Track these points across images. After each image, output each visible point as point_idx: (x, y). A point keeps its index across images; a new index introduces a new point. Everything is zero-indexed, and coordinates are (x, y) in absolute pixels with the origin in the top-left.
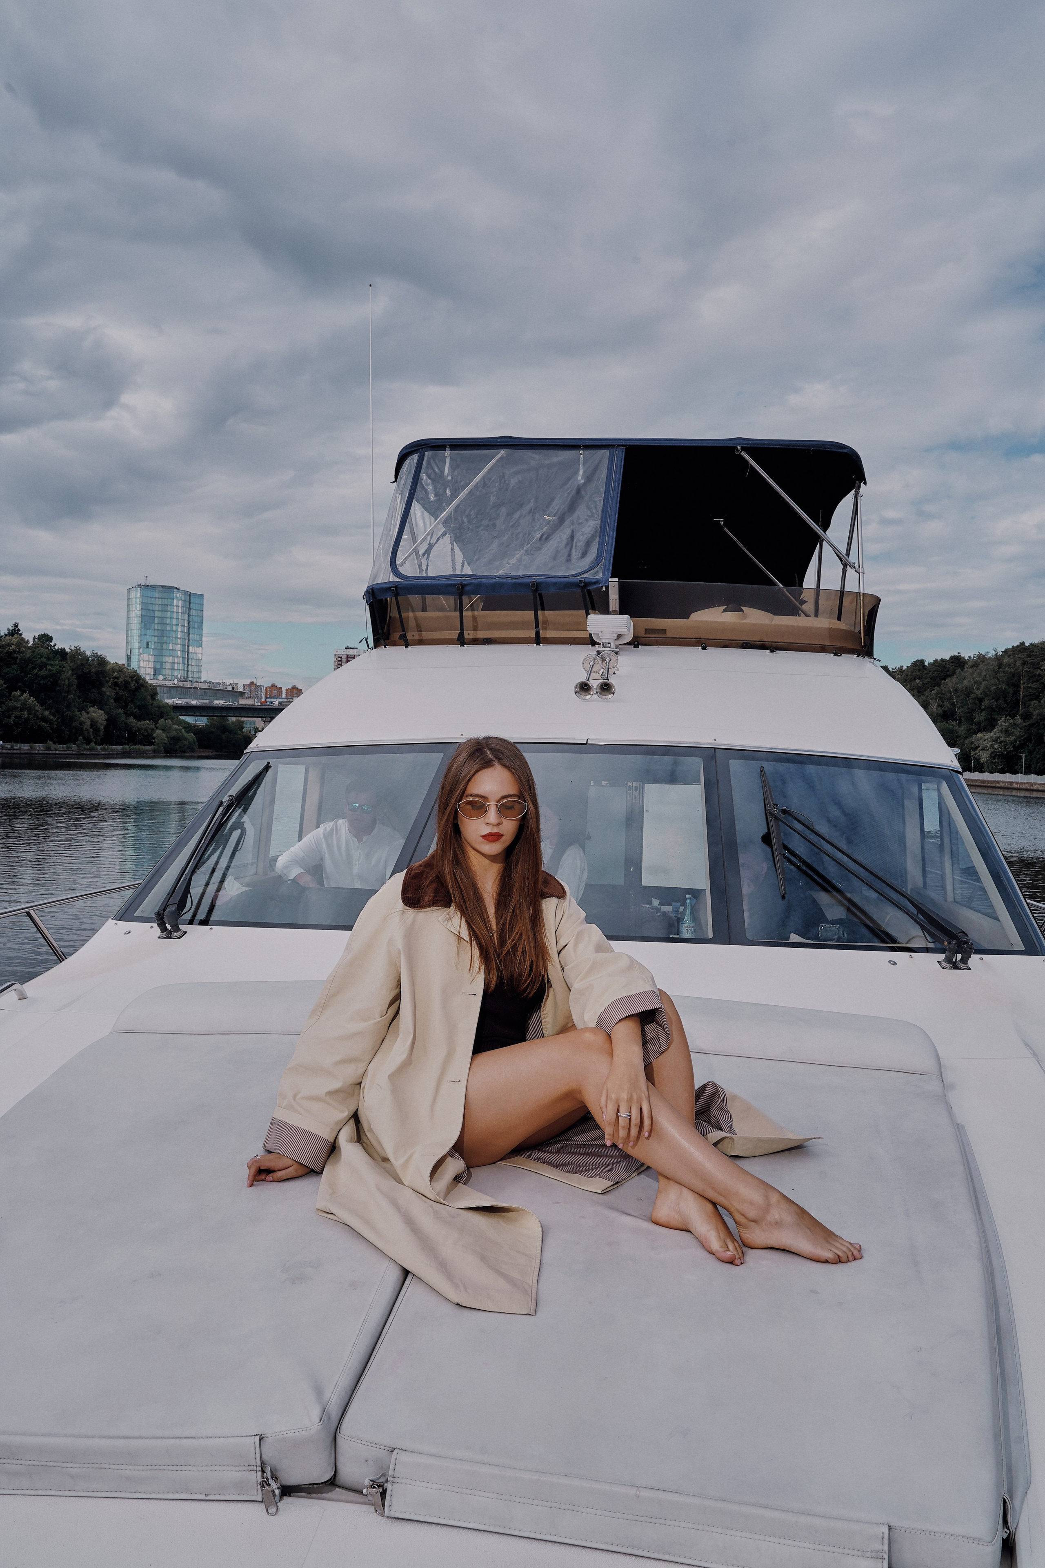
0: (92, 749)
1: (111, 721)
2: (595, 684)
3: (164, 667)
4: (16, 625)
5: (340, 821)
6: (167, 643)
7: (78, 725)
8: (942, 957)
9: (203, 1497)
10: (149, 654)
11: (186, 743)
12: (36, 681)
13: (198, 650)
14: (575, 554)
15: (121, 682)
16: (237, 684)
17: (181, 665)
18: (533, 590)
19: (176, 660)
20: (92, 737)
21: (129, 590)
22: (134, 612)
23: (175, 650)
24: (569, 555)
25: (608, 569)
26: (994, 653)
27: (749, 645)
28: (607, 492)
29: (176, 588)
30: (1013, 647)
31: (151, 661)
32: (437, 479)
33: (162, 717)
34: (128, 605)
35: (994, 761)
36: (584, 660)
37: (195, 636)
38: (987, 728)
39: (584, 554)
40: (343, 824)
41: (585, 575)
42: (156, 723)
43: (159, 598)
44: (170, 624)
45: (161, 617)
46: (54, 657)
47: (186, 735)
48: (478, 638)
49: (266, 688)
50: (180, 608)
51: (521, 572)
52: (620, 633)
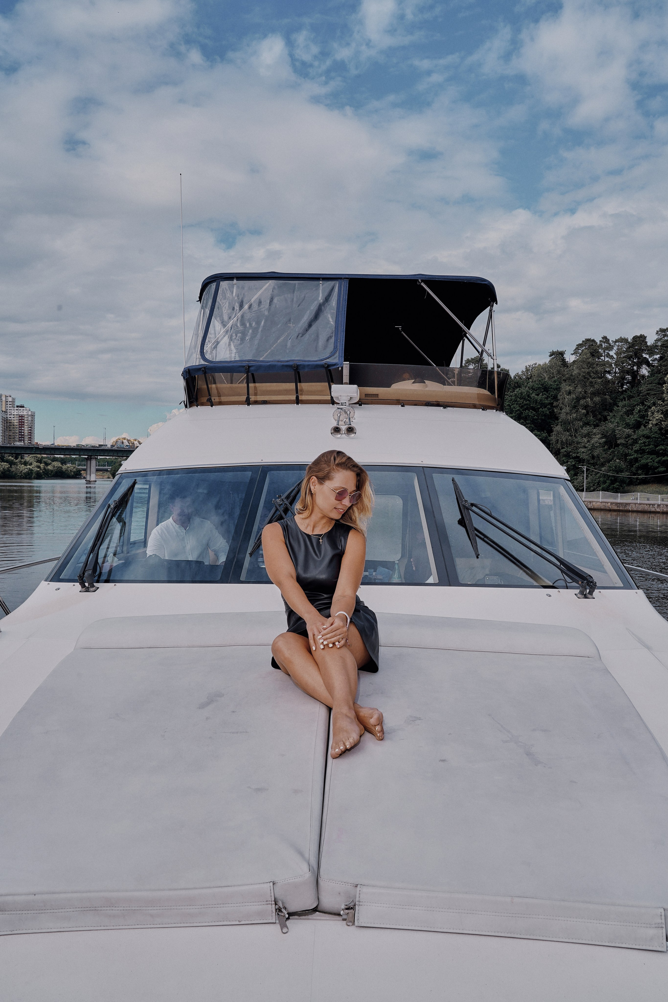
2: (344, 428)
8: (577, 591)
9: (238, 923)
14: (320, 347)
18: (294, 369)
24: (316, 348)
25: (342, 356)
27: (430, 404)
28: (338, 308)
36: (331, 412)
39: (326, 347)
41: (328, 360)
48: (257, 401)
52: (351, 397)
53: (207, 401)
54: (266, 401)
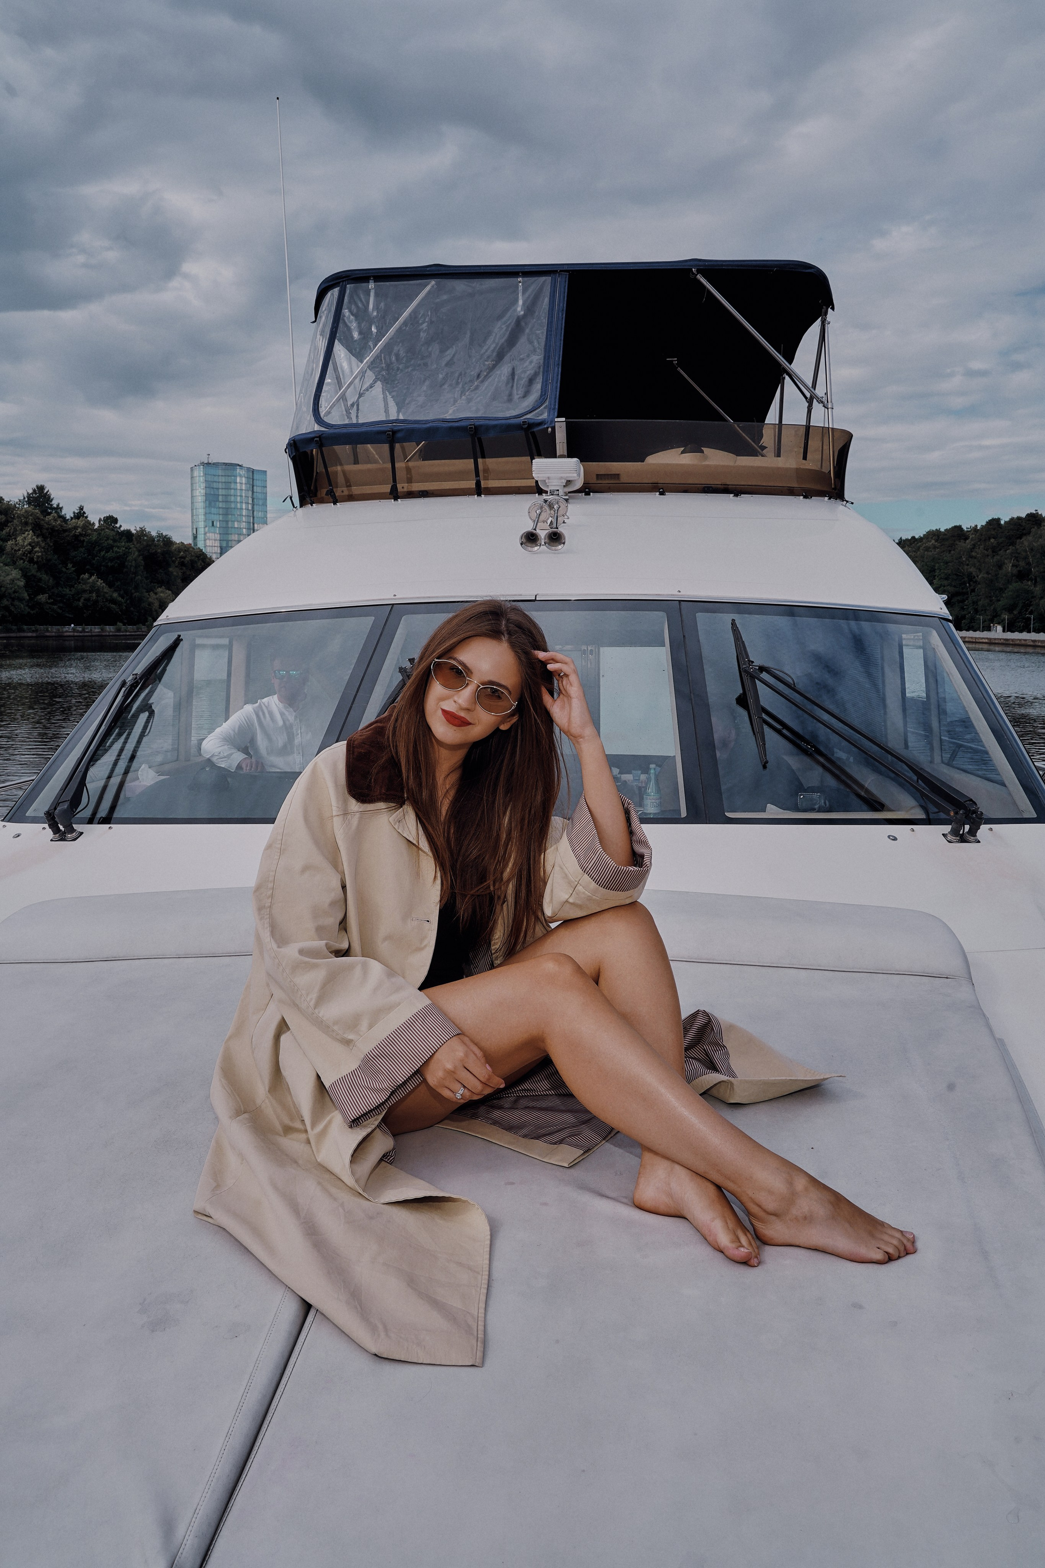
2: (542, 534)
3: (230, 545)
4: (81, 508)
6: (232, 521)
7: (147, 606)
8: (947, 829)
10: (215, 533)
12: (104, 563)
14: (517, 394)
15: (188, 561)
18: (471, 435)
21: (192, 468)
22: (198, 491)
23: (241, 528)
24: (510, 395)
25: (554, 409)
27: (711, 489)
28: (550, 323)
29: (239, 465)
31: (217, 540)
34: (192, 484)
36: (530, 508)
37: (260, 513)
39: (526, 395)
41: (528, 416)
43: (222, 476)
44: (234, 502)
45: (225, 495)
46: (120, 539)
48: (413, 491)
50: (244, 486)
51: (457, 415)
52: (569, 479)
53: (325, 495)
54: (426, 491)
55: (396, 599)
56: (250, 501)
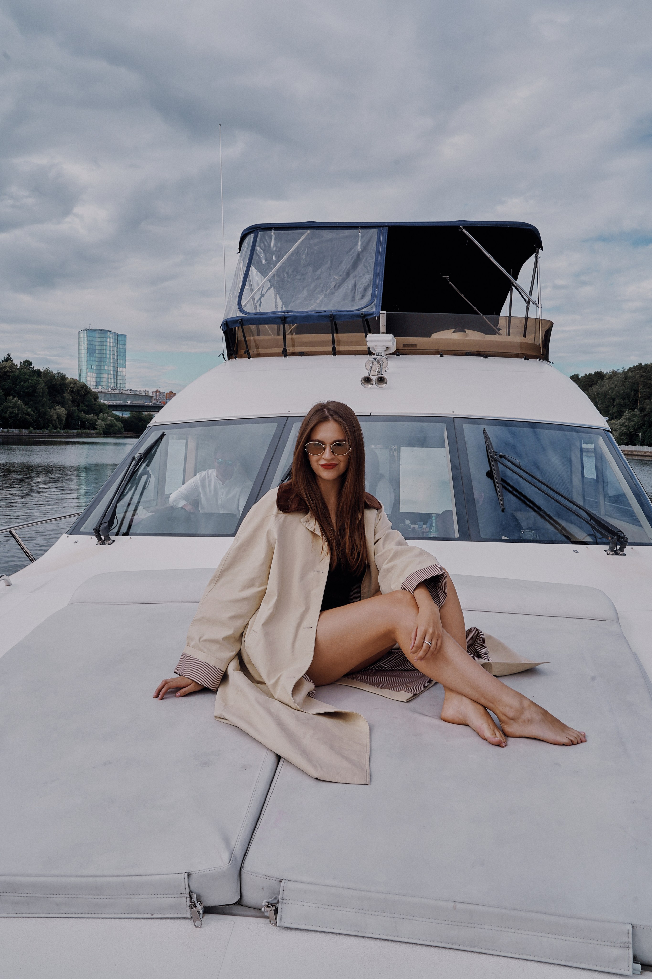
0: (58, 432)
1: (70, 415)
2: (374, 378)
3: (102, 381)
4: (9, 355)
5: (210, 471)
6: (103, 366)
7: (49, 417)
8: (607, 547)
9: (149, 916)
10: (92, 372)
11: (116, 428)
12: (22, 390)
13: (124, 370)
14: (358, 297)
15: (76, 390)
16: (148, 391)
17: (112, 379)
18: (330, 320)
19: (110, 376)
20: (58, 425)
21: (79, 332)
22: (83, 346)
23: (109, 370)
24: (354, 297)
25: (379, 306)
26: (622, 370)
27: (470, 353)
28: (377, 256)
29: (109, 331)
30: (634, 366)
31: (94, 377)
32: (267, 250)
33: (101, 412)
34: (79, 342)
35: (621, 438)
37: (121, 361)
38: (617, 417)
39: (363, 296)
40: (213, 473)
41: (364, 310)
42: (98, 416)
43: (98, 337)
44: (105, 354)
45: (100, 349)
46: (33, 375)
47: (116, 423)
48: (295, 352)
49: (166, 393)
50: (112, 344)
51: (323, 309)
52: (388, 347)
53: (244, 353)
54: (303, 352)
55: (289, 413)
56: (116, 354)
